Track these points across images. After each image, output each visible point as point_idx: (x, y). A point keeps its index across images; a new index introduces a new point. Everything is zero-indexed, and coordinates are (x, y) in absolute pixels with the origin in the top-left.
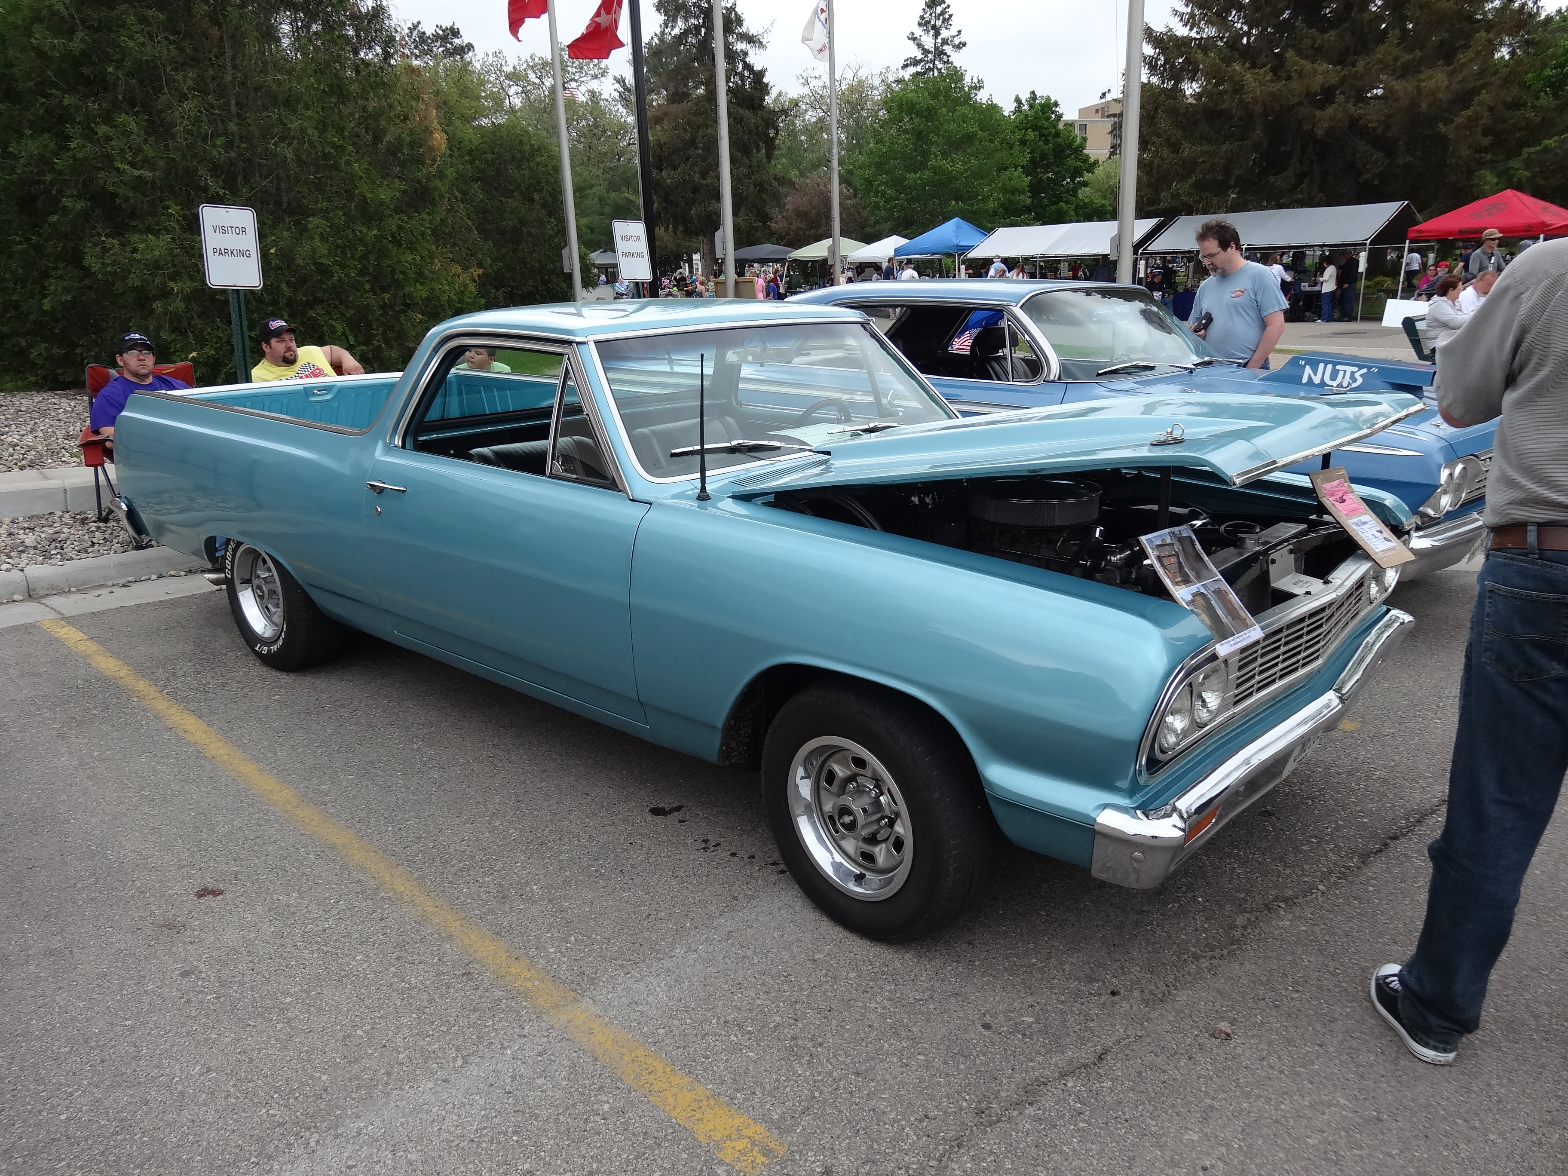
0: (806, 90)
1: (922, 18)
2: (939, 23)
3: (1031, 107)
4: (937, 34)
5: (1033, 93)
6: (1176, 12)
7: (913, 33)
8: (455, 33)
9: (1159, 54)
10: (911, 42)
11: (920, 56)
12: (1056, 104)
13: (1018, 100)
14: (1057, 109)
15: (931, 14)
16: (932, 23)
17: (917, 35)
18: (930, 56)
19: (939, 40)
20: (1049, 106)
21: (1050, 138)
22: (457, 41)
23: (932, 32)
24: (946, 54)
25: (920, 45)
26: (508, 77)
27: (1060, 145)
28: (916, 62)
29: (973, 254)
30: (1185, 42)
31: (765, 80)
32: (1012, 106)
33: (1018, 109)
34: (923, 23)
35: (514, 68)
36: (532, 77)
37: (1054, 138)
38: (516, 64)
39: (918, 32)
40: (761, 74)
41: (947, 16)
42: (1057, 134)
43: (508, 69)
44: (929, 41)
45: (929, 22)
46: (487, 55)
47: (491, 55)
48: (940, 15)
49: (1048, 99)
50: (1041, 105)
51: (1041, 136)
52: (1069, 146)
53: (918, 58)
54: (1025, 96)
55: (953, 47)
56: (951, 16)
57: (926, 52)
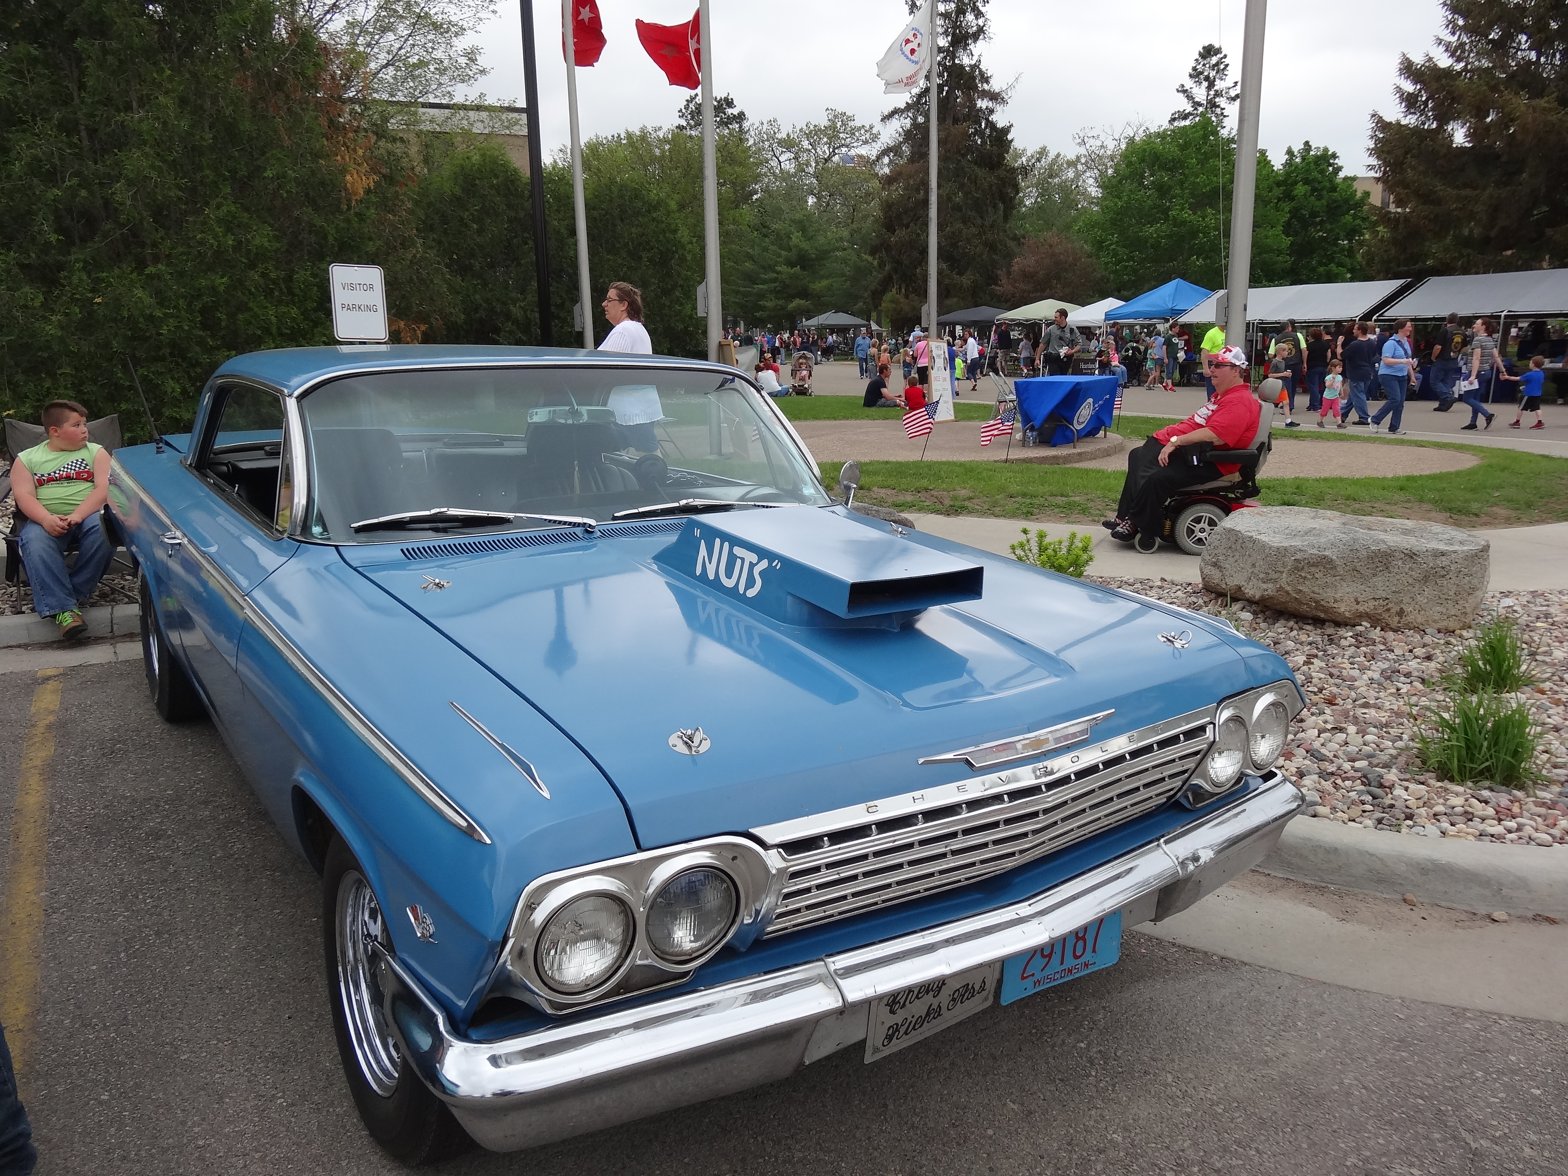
0: (1082, 151)
1: (1194, 69)
2: (1212, 74)
3: (1303, 159)
4: (1211, 85)
5: (1307, 143)
6: (1440, 41)
7: (1183, 86)
8: (730, 103)
9: (1420, 91)
10: (1181, 95)
11: (1189, 108)
12: (1334, 156)
13: (1290, 152)
14: (1337, 161)
15: (1204, 65)
16: (1206, 74)
17: (1187, 87)
18: (1201, 109)
19: (1212, 93)
20: (1326, 159)
21: (1324, 192)
22: (730, 111)
23: (1205, 84)
24: (1218, 106)
25: (1190, 97)
26: (781, 143)
27: (1335, 201)
28: (1185, 116)
29: (1184, 319)
30: (1447, 73)
31: (1010, 137)
32: (1284, 158)
33: (1289, 164)
34: (1196, 75)
35: (788, 134)
36: (806, 144)
37: (1328, 192)
38: (790, 132)
39: (1189, 84)
40: (1006, 130)
41: (1222, 67)
42: (1334, 188)
43: (782, 135)
44: (1200, 93)
45: (1202, 73)
46: (762, 124)
47: (765, 123)
48: (1214, 66)
49: (1326, 150)
50: (1316, 156)
51: (1314, 190)
52: (1346, 201)
53: (1187, 112)
54: (1297, 147)
55: (1228, 98)
56: (1227, 65)
57: (1196, 104)
